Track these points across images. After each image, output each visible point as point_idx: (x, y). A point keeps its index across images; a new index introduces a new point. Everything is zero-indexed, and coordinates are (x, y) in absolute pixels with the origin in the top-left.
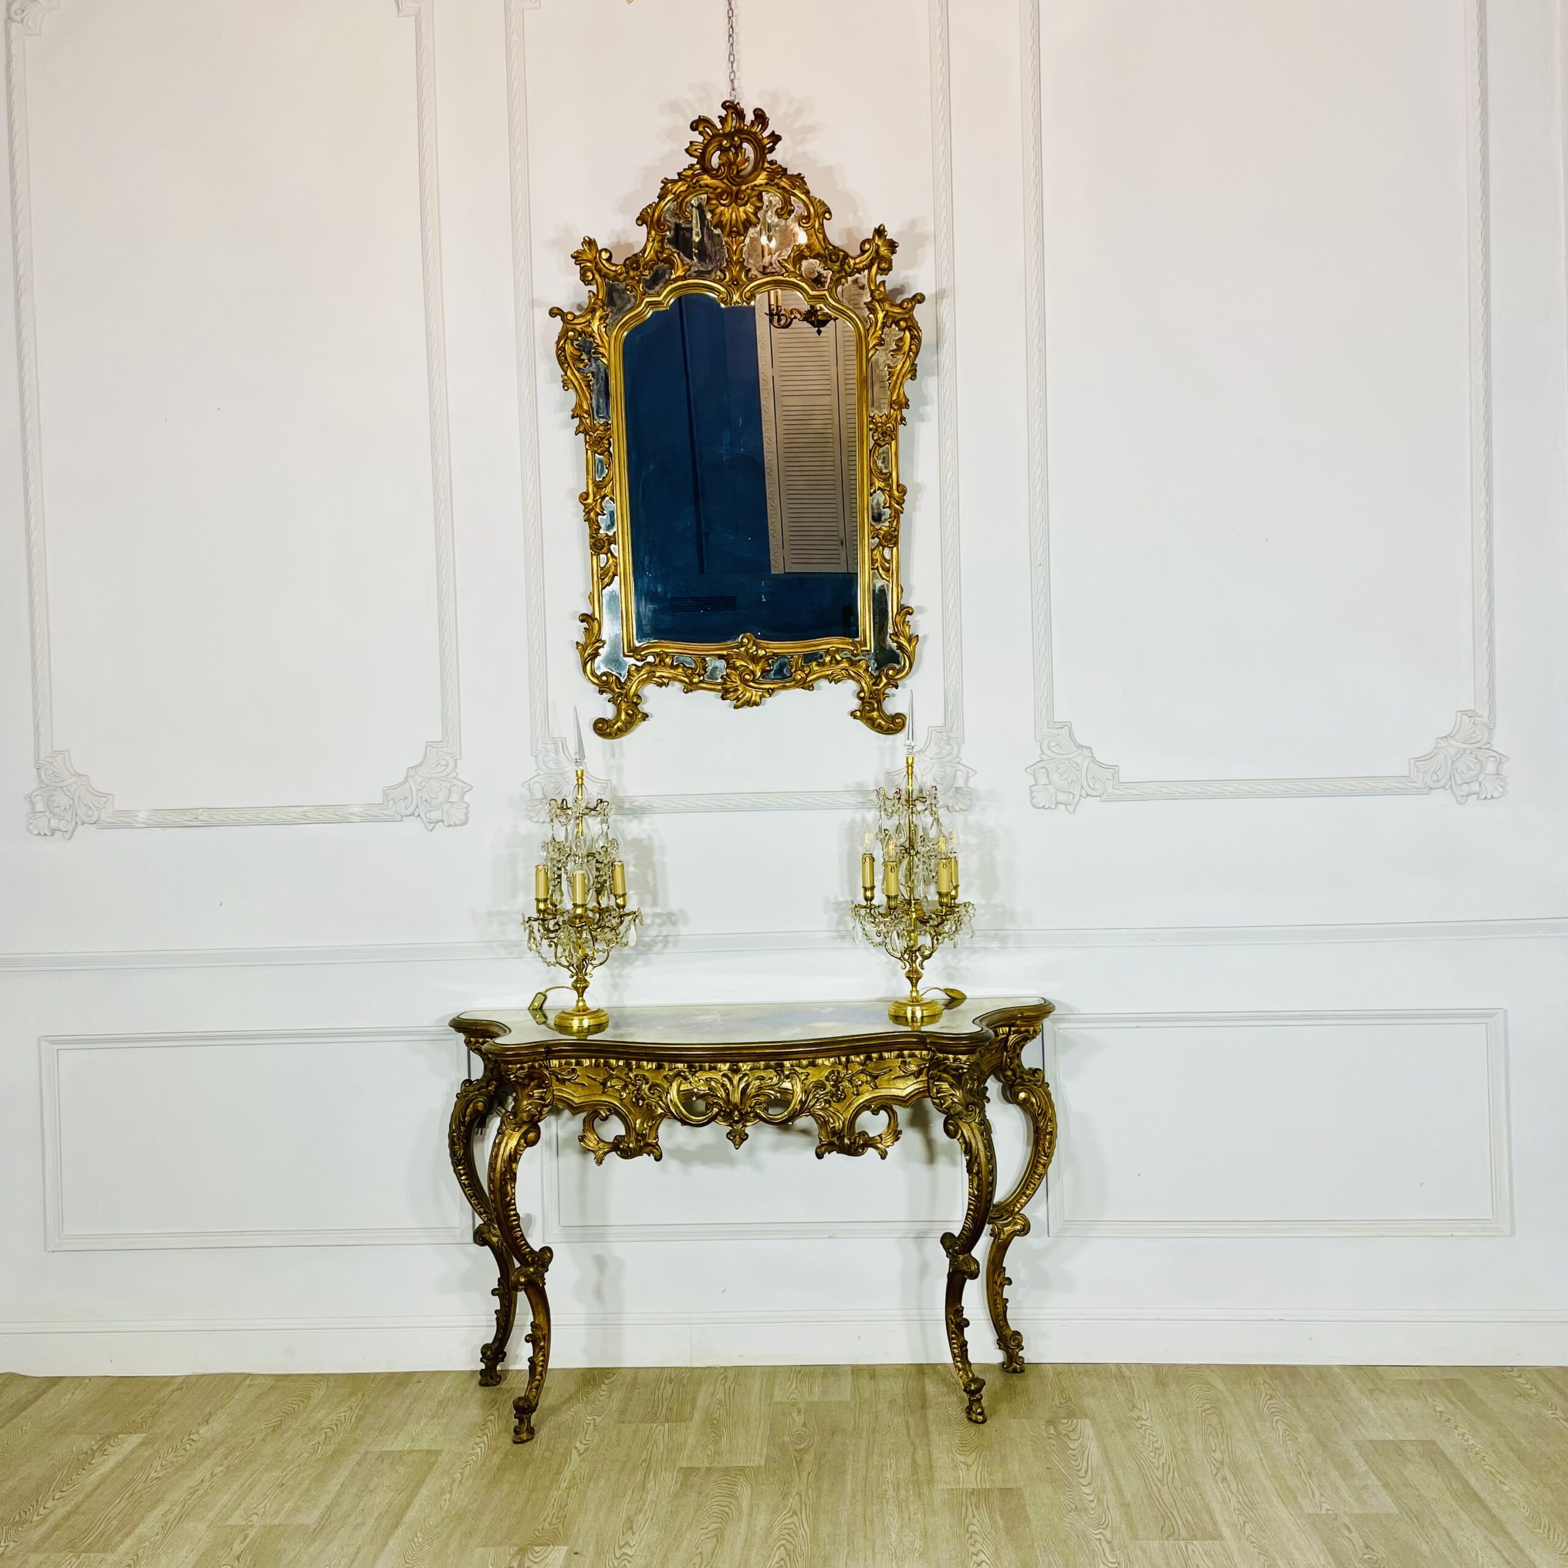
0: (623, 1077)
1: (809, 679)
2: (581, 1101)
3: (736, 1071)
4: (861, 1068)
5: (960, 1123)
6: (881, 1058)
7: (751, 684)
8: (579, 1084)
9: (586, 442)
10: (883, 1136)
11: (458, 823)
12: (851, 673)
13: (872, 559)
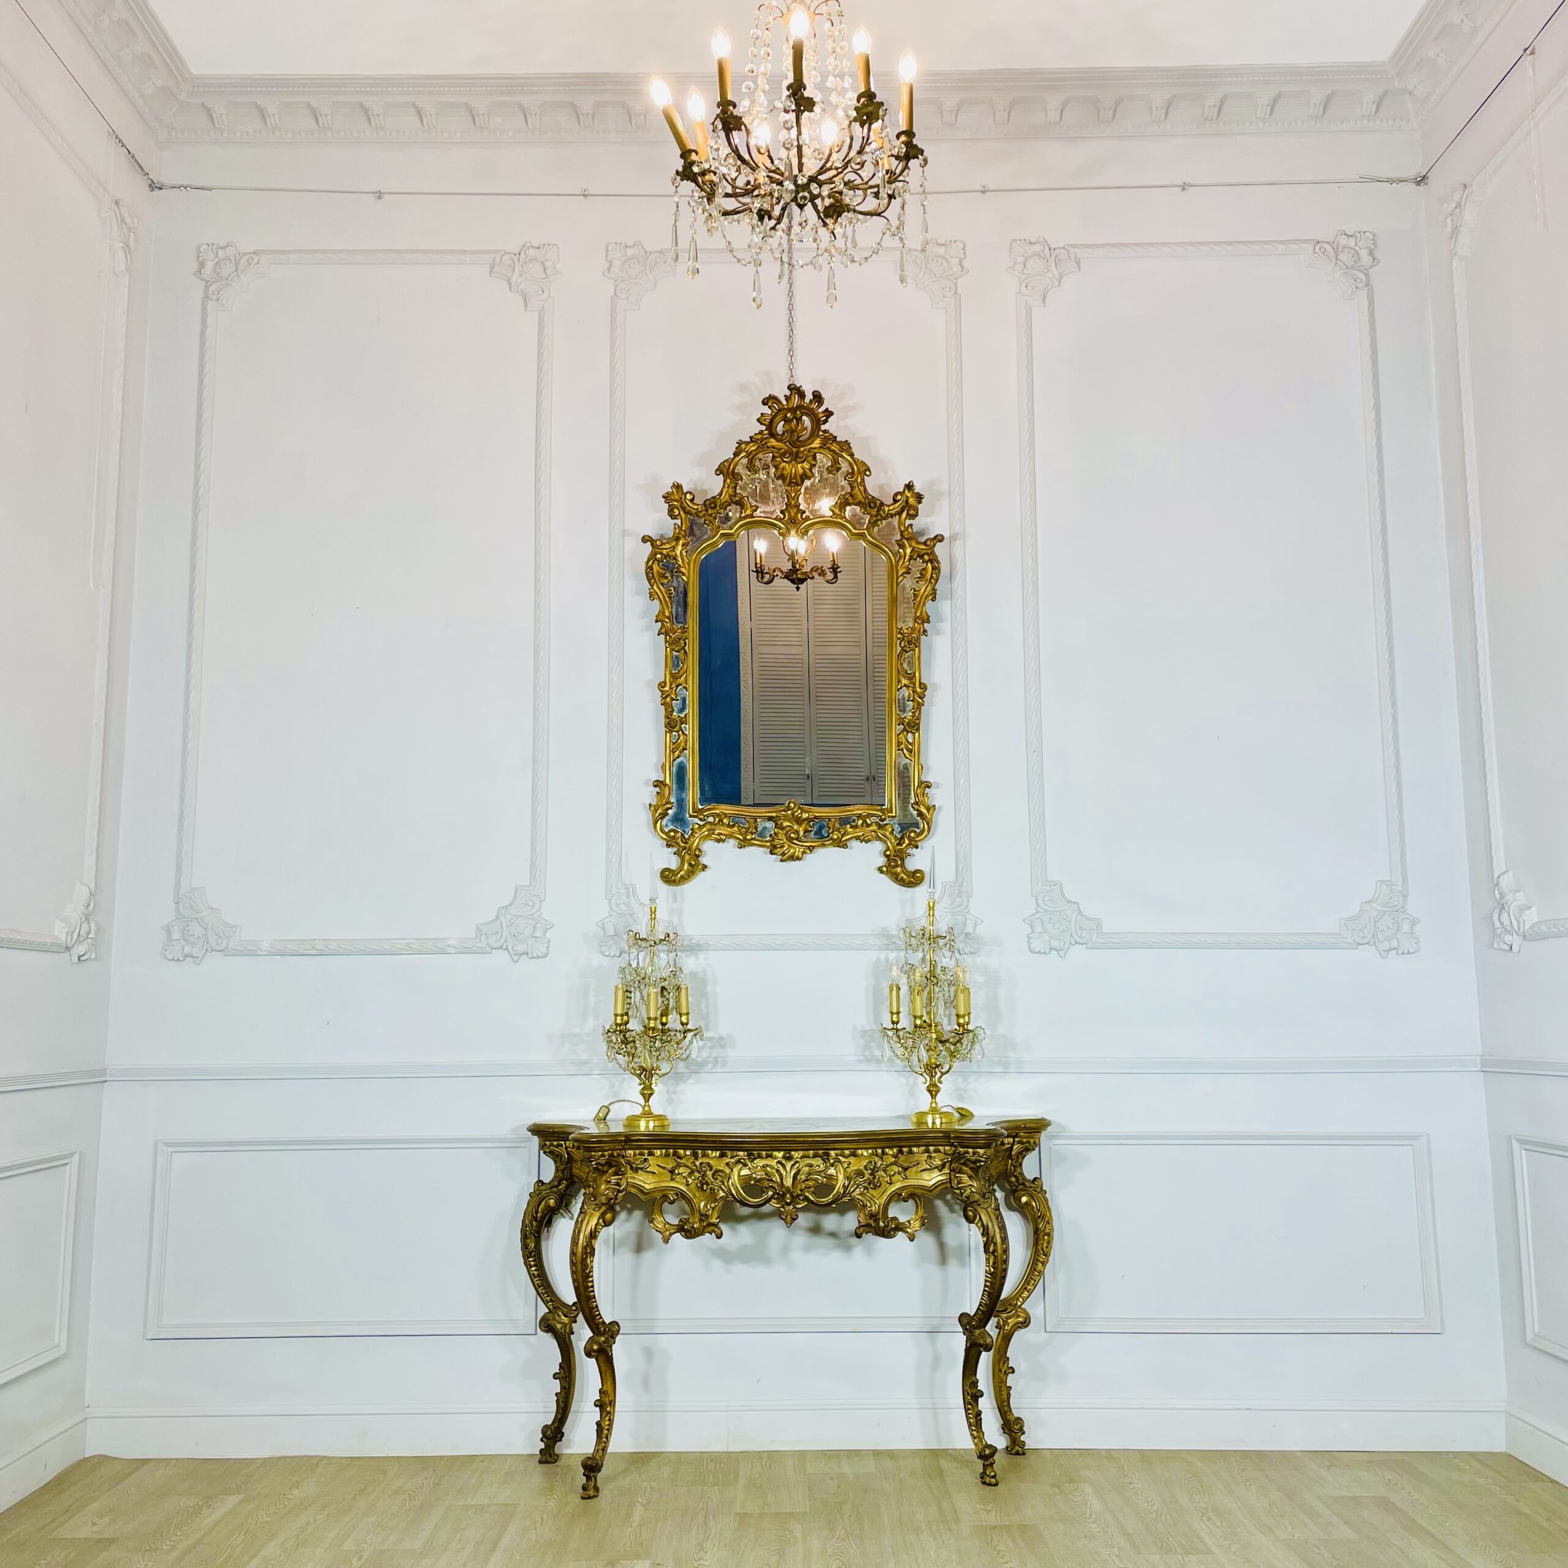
0: (689, 1165)
1: (843, 839)
2: (652, 1187)
3: (790, 1158)
4: (894, 1159)
5: (979, 1209)
6: (911, 1152)
7: (795, 841)
8: (650, 1172)
9: (666, 641)
10: (912, 1222)
11: (540, 955)
12: (880, 835)
13: (899, 742)
